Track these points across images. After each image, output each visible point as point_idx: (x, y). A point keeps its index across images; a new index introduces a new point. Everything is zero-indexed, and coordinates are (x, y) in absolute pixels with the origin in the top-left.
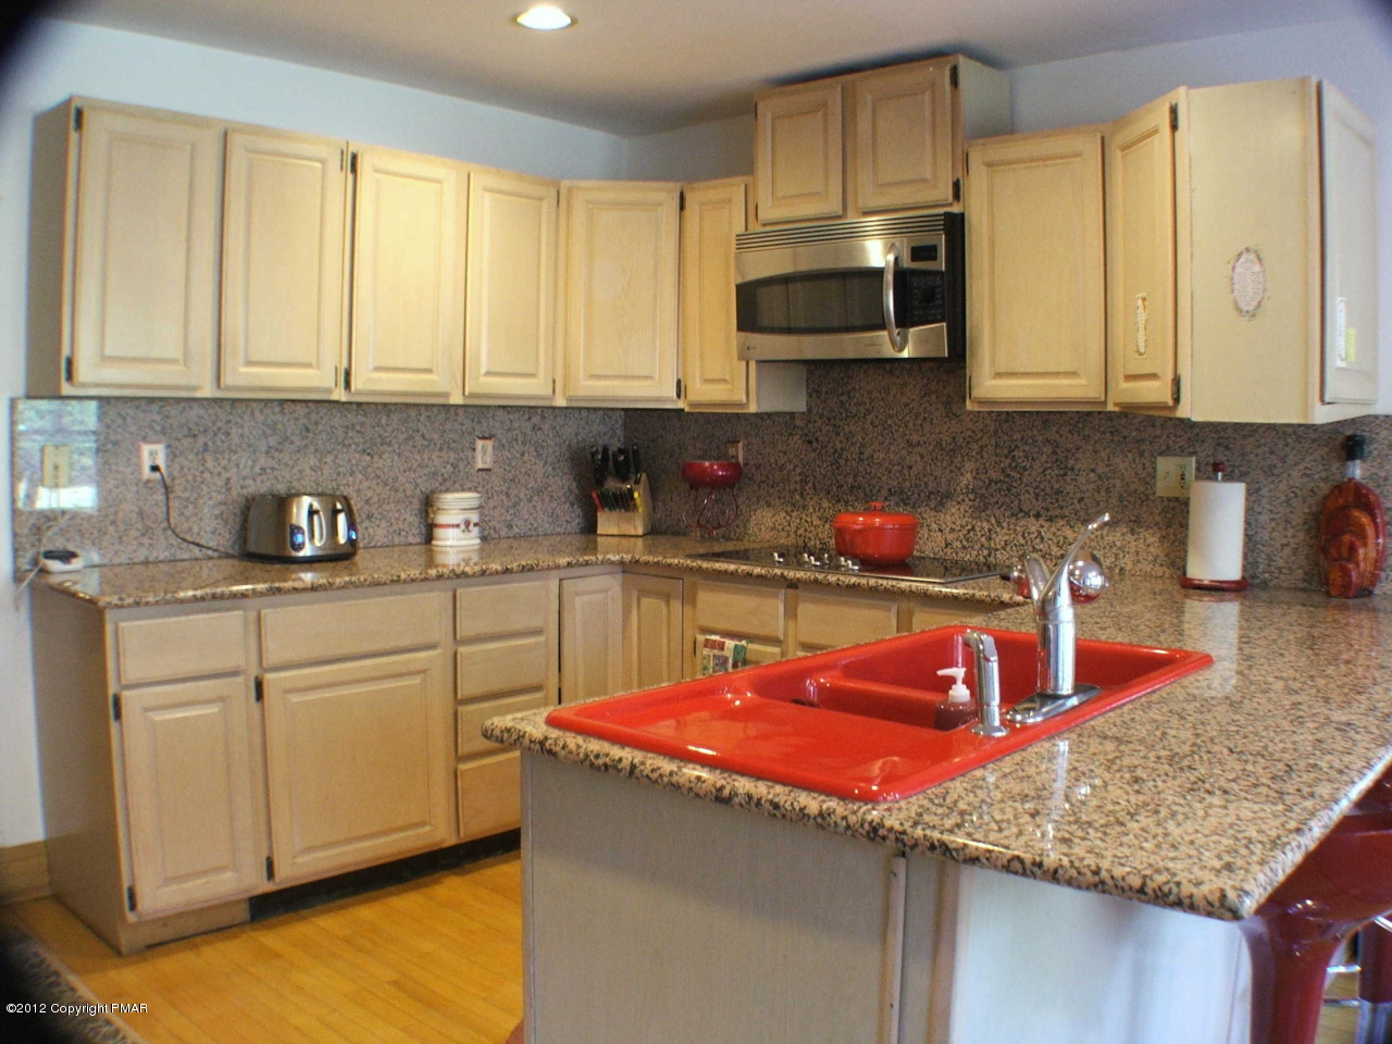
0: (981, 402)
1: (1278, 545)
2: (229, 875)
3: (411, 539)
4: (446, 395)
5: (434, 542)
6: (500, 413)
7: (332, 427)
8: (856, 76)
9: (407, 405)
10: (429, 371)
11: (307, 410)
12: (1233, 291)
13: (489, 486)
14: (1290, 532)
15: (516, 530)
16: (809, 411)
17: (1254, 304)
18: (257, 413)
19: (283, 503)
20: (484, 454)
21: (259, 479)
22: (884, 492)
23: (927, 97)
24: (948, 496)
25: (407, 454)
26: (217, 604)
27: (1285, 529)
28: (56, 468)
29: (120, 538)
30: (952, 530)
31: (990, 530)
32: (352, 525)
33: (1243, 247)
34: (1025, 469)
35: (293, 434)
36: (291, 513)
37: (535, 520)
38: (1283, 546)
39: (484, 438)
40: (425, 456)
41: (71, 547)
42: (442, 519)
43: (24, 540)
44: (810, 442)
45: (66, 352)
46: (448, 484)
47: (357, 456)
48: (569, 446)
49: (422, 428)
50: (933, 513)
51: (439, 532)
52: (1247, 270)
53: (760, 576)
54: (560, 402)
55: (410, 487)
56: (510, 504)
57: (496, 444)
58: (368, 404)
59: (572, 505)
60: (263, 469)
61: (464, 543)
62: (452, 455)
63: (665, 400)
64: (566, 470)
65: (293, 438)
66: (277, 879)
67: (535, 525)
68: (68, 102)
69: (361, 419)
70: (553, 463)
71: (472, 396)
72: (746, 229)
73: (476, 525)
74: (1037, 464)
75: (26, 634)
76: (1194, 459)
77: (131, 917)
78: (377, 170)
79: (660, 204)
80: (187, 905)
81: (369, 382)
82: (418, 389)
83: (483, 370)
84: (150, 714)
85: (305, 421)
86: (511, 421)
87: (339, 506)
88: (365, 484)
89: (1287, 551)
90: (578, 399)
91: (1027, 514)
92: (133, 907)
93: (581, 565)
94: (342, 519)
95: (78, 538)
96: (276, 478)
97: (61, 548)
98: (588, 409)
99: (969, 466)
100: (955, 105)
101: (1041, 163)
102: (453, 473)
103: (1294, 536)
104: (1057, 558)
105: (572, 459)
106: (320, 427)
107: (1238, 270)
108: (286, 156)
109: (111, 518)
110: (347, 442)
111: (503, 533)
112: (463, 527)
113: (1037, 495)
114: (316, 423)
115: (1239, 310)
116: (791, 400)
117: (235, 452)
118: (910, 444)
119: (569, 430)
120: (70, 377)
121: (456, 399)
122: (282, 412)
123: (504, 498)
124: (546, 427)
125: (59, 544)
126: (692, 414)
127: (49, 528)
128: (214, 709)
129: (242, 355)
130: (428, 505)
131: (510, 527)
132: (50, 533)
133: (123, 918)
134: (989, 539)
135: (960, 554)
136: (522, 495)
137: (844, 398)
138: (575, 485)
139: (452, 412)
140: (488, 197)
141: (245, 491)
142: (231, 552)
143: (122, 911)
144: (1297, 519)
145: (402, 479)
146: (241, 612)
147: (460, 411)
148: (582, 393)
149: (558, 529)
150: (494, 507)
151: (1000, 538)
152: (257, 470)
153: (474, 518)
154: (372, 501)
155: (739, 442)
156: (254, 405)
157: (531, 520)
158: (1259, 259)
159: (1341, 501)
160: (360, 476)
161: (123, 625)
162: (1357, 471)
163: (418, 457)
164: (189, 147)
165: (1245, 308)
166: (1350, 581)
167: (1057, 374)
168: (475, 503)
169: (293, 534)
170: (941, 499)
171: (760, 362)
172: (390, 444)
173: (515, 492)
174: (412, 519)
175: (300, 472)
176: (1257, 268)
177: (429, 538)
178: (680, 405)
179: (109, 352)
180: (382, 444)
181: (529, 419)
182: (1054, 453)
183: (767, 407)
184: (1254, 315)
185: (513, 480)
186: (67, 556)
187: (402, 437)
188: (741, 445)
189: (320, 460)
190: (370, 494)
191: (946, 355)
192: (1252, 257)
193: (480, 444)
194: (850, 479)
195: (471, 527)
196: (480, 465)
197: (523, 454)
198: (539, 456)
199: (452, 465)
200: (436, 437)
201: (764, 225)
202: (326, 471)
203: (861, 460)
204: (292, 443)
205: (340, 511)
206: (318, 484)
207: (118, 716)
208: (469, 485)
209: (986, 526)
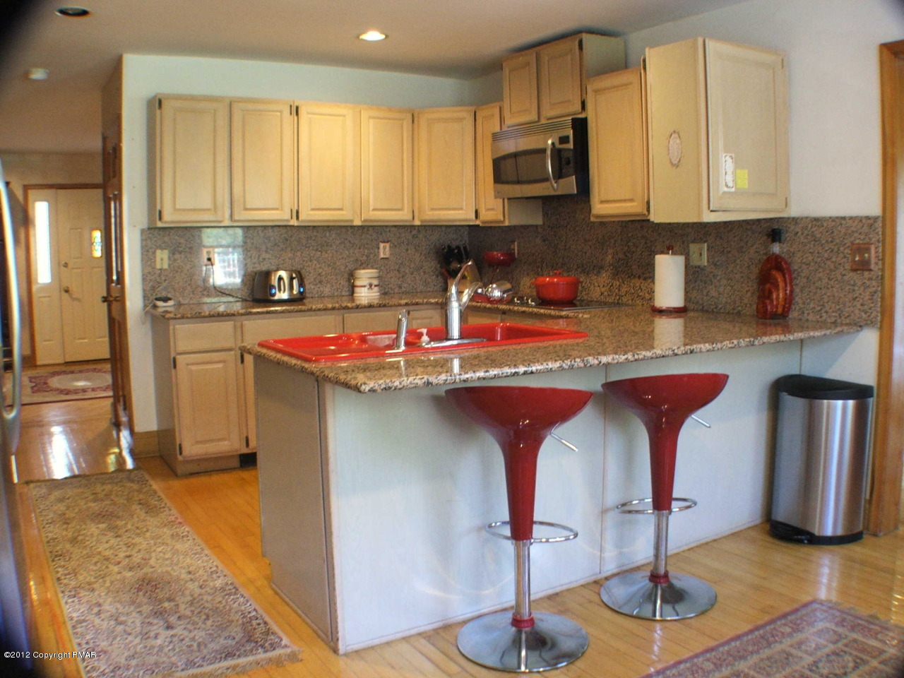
0: (597, 216)
1: (745, 291)
2: (226, 443)
3: (343, 293)
4: (352, 221)
5: (355, 295)
6: (393, 229)
7: (300, 238)
8: (541, 47)
9: (341, 227)
10: (341, 209)
11: (286, 230)
12: (669, 154)
13: (387, 267)
14: (750, 284)
15: (404, 289)
16: (544, 224)
17: (678, 160)
18: (260, 232)
19: (267, 275)
20: (384, 250)
21: (262, 264)
22: (576, 267)
23: (569, 57)
24: (602, 268)
25: (341, 251)
26: (219, 318)
27: (748, 282)
28: (162, 260)
29: (193, 291)
30: (604, 286)
31: (619, 286)
32: (301, 284)
33: (672, 131)
34: (634, 252)
35: (279, 242)
36: (271, 279)
37: (415, 284)
38: (747, 291)
39: (384, 242)
40: (351, 251)
41: (169, 296)
42: (358, 283)
43: (147, 292)
44: (544, 241)
45: (158, 208)
46: (364, 266)
47: (314, 252)
48: (435, 245)
49: (349, 238)
50: (596, 277)
51: (357, 290)
52: (675, 142)
53: (489, 308)
54: (417, 223)
55: (343, 268)
56: (401, 276)
57: (392, 245)
58: (319, 226)
59: (437, 276)
60: (264, 259)
61: (369, 295)
62: (366, 251)
63: (470, 220)
64: (433, 258)
65: (280, 244)
66: (250, 447)
67: (415, 287)
68: (156, 96)
69: (315, 234)
70: (425, 255)
71: (365, 221)
72: (501, 129)
73: (376, 286)
74: (638, 250)
75: (150, 333)
76: (706, 244)
77: (180, 458)
78: (308, 113)
79: (465, 118)
80: (206, 454)
81: (308, 216)
82: (335, 218)
83: (371, 209)
84: (189, 367)
85: (286, 235)
86: (400, 234)
87: (294, 275)
88: (318, 266)
89: (749, 294)
90: (425, 221)
91: (635, 277)
92: (181, 453)
93: (413, 304)
94: (295, 282)
95: (172, 291)
96: (271, 263)
97: (165, 296)
98: (446, 226)
99: (610, 251)
100: (581, 59)
101: (624, 87)
102: (367, 260)
103: (752, 286)
104: (648, 300)
105: (437, 252)
106: (293, 238)
107: (671, 142)
108: (262, 111)
109: (189, 282)
110: (308, 245)
111: (396, 291)
112: (368, 287)
113: (639, 266)
114: (291, 237)
115: (672, 164)
116: (534, 218)
117: (250, 251)
118: (586, 241)
119: (434, 237)
120: (160, 218)
121: (357, 223)
122: (273, 231)
123: (397, 272)
124: (421, 236)
125: (164, 294)
126: (484, 227)
127: (159, 287)
128: (220, 365)
129: (242, 206)
130: (351, 276)
131: (400, 287)
132: (159, 289)
133: (177, 459)
134: (619, 290)
135: (608, 299)
136: (407, 271)
137: (558, 216)
138: (439, 266)
139: (366, 230)
140: (372, 121)
141: (255, 270)
142: (248, 299)
143: (176, 455)
144: (753, 277)
145: (338, 263)
146: (233, 322)
147: (370, 229)
148: (427, 218)
149: (429, 289)
150: (391, 278)
151: (624, 289)
152: (261, 259)
153: (375, 282)
154: (322, 274)
155: (515, 242)
156: (260, 229)
157: (413, 284)
158: (679, 137)
159: (769, 266)
160: (315, 262)
161: (177, 326)
162: (776, 248)
163: (347, 252)
164: (213, 112)
165: (674, 162)
166: (767, 309)
167: (625, 201)
168: (376, 275)
169: (271, 289)
170: (599, 269)
171: (509, 199)
172: (331, 246)
173: (403, 270)
174: (344, 283)
175: (283, 260)
176: (678, 141)
177: (353, 292)
178: (478, 223)
179: (178, 207)
180: (327, 246)
181: (411, 232)
182: (646, 243)
183: (515, 222)
184: (677, 166)
185: (402, 263)
186: (166, 300)
187: (338, 242)
188: (516, 243)
189: (294, 254)
190: (321, 271)
191: (576, 192)
192: (676, 135)
193: (382, 245)
194: (561, 260)
195: (373, 287)
196: (382, 255)
197: (407, 250)
198: (416, 250)
199: (366, 256)
200: (357, 242)
201: (509, 127)
202: (297, 260)
203: (565, 249)
204: (278, 246)
205: (294, 278)
206: (293, 266)
207: (175, 367)
208: (376, 266)
209: (618, 283)
